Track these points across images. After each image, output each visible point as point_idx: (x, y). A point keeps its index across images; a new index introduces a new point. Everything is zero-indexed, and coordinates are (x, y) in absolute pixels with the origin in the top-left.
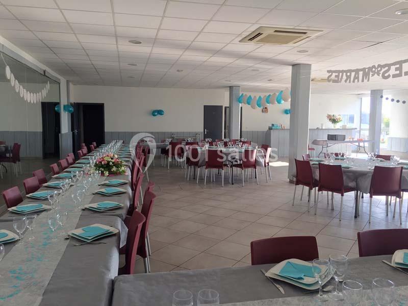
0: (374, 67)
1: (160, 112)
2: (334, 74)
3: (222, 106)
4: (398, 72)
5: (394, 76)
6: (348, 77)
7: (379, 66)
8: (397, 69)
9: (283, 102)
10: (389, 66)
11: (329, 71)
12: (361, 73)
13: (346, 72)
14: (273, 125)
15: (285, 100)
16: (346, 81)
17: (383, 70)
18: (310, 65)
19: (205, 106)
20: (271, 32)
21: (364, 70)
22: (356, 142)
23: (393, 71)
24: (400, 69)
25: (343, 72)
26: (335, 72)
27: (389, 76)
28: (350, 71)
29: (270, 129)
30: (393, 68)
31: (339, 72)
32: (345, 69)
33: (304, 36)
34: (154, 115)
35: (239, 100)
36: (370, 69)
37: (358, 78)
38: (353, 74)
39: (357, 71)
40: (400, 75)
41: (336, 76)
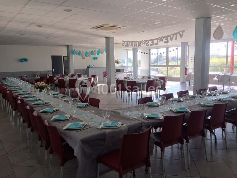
0: (142, 41)
1: (25, 60)
2: (125, 43)
3: (62, 56)
4: (152, 44)
5: (151, 45)
6: (132, 44)
7: (145, 40)
8: (151, 42)
9: (100, 54)
10: (148, 41)
11: (123, 41)
12: (137, 43)
13: (131, 42)
14: (90, 66)
15: (102, 53)
16: (131, 46)
17: (146, 42)
18: (114, 38)
19: (52, 56)
20: (108, 26)
21: (138, 42)
22: (128, 72)
23: (150, 43)
24: (153, 42)
25: (129, 42)
26: (126, 41)
27: (149, 45)
28: (133, 42)
29: (88, 67)
30: (150, 42)
31: (127, 42)
32: (130, 40)
33: (119, 28)
34: (22, 62)
35: (73, 53)
36: (141, 41)
37: (136, 45)
38: (134, 43)
39: (136, 42)
40: (153, 45)
41: (126, 44)
